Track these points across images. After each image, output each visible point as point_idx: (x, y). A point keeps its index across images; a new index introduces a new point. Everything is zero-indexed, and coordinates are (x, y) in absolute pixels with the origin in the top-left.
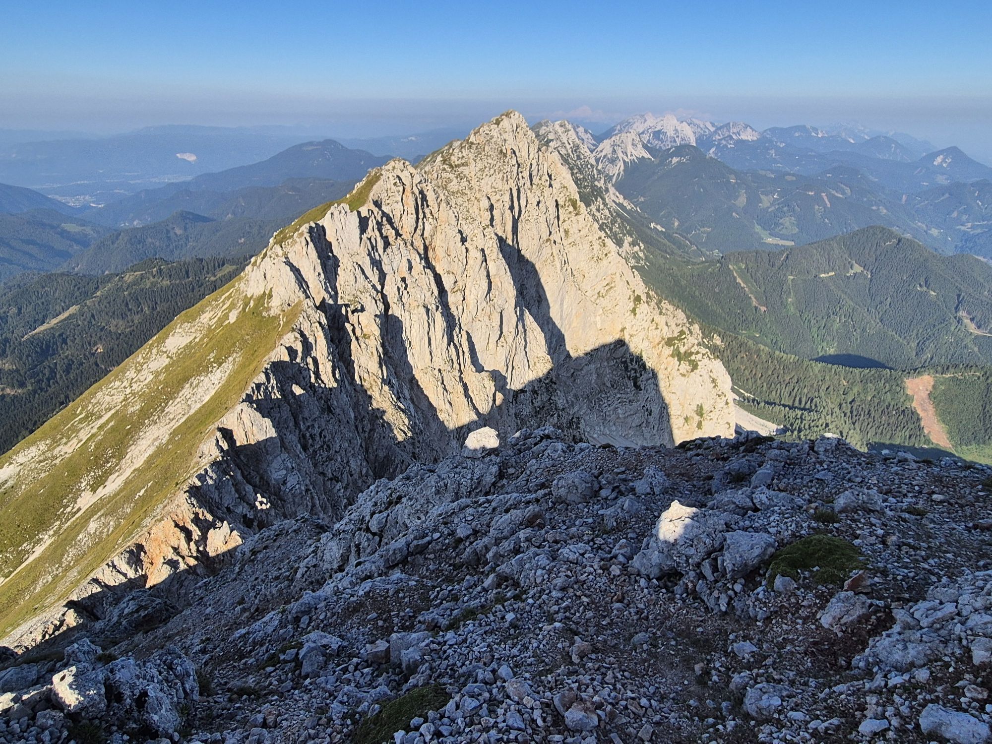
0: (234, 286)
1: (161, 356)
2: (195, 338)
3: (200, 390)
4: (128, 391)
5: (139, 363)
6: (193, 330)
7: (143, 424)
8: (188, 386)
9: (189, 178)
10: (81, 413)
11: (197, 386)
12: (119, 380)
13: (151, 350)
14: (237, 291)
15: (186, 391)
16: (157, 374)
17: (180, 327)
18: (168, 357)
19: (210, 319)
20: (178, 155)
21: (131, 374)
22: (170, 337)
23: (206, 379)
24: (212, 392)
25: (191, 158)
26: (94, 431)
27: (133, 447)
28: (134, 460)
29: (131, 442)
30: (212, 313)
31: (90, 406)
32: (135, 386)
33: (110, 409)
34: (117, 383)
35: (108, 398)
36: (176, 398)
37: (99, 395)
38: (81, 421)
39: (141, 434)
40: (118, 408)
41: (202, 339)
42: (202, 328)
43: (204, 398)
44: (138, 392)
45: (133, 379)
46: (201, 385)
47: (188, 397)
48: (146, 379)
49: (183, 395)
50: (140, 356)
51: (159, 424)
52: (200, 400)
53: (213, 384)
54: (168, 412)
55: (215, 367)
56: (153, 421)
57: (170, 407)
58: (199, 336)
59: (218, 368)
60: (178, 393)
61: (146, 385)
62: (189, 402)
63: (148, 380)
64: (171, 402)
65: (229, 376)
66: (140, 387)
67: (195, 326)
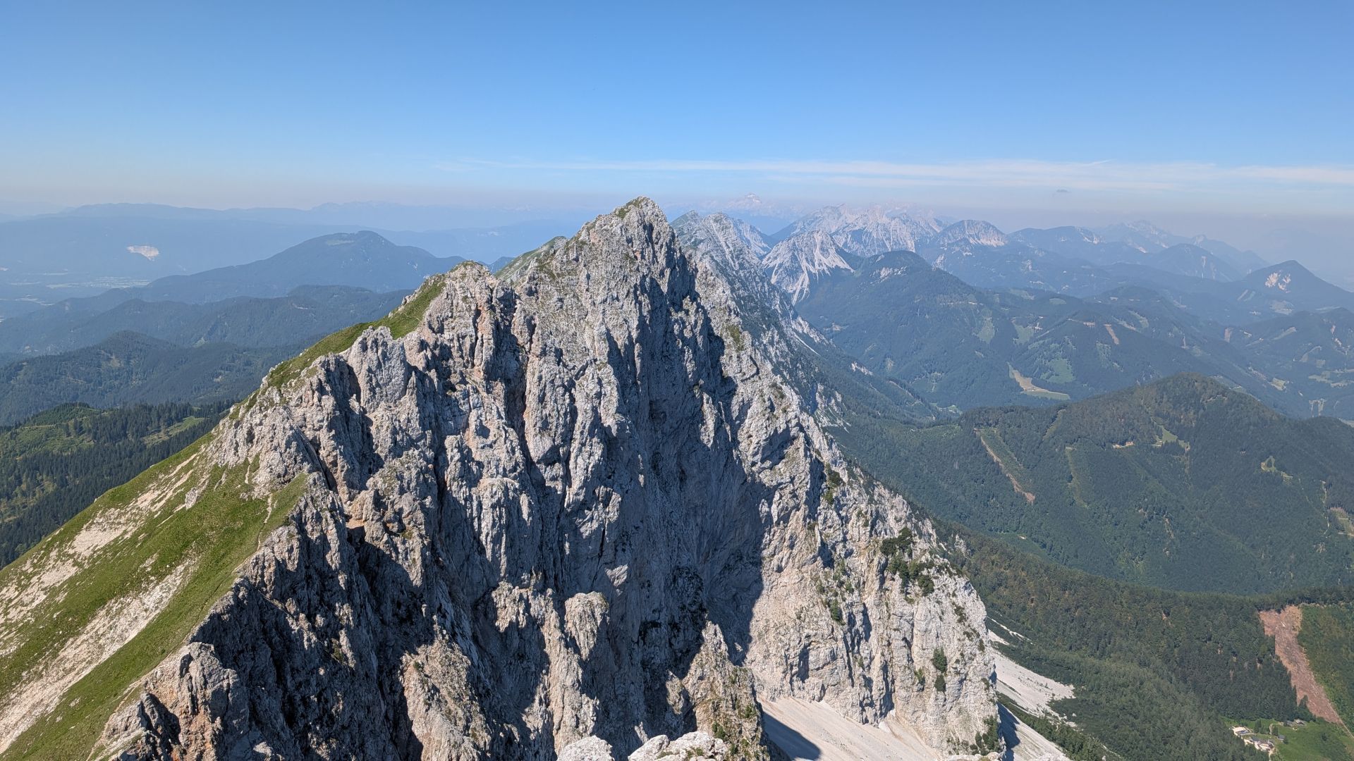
0: (196, 450)
1: (63, 562)
2: (125, 532)
3: (123, 622)
5: (24, 573)
6: (123, 520)
8: (103, 612)
9: (144, 284)
11: (119, 612)
13: (48, 551)
14: (202, 457)
15: (99, 623)
16: (52, 591)
17: (102, 515)
18: (75, 564)
19: (153, 503)
20: (131, 249)
21: (9, 592)
22: (83, 532)
23: (136, 603)
24: (143, 624)
25: (151, 253)
30: (157, 493)
32: (13, 613)
36: (79, 634)
39: (13, 696)
41: (136, 535)
42: (137, 518)
43: (127, 635)
44: (17, 623)
45: (10, 600)
46: (125, 611)
47: (100, 632)
48: (33, 601)
49: (93, 629)
50: (29, 562)
51: (44, 679)
52: (122, 637)
53: (146, 610)
54: (64, 657)
55: (152, 581)
56: (35, 673)
57: (69, 650)
58: (132, 529)
59: (158, 584)
60: (85, 625)
61: (32, 611)
62: (101, 642)
63: (37, 602)
64: (71, 640)
65: (174, 595)
66: (22, 614)
67: (125, 513)
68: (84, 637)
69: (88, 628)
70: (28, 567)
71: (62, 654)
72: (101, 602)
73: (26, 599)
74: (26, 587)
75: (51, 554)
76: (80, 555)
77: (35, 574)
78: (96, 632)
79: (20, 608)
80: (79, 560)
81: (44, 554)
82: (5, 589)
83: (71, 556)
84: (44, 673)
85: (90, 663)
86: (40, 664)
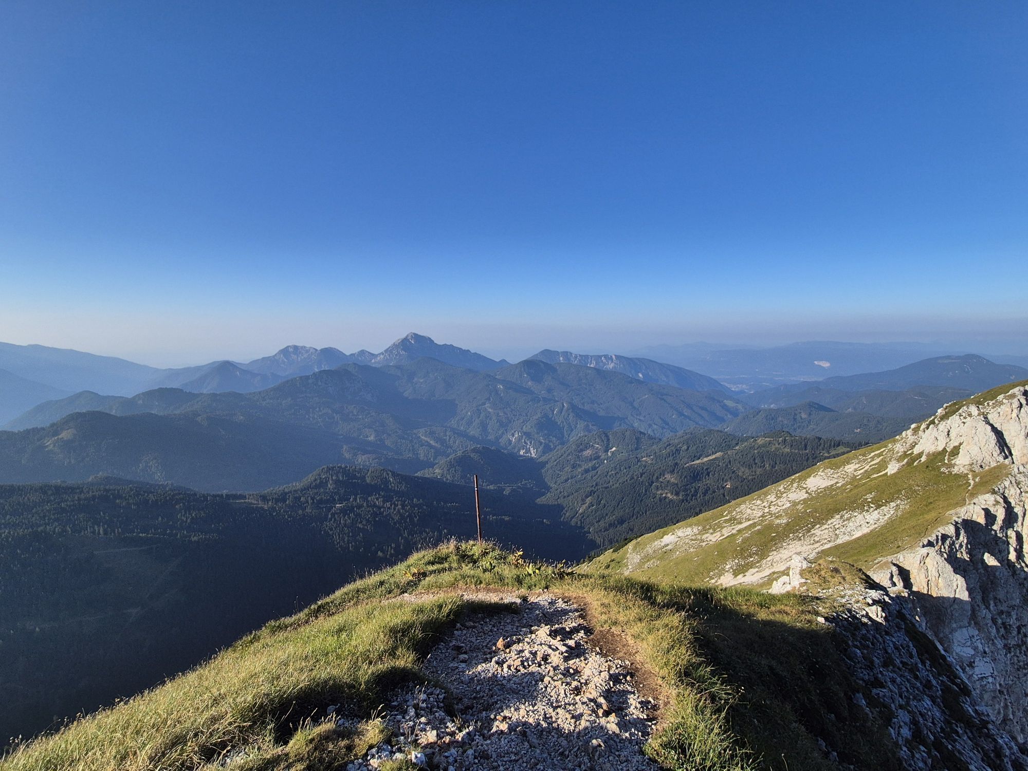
1: (801, 490)
2: (837, 483)
3: (851, 526)
4: (766, 510)
5: (780, 491)
7: (788, 536)
8: (838, 516)
9: (821, 379)
10: (726, 516)
11: (848, 519)
12: (761, 500)
13: (792, 483)
14: (890, 450)
15: (836, 521)
16: (795, 504)
17: (823, 471)
18: (807, 492)
19: (856, 470)
20: (816, 362)
21: (772, 498)
22: (812, 478)
23: (860, 517)
24: (865, 530)
25: (826, 364)
26: (734, 532)
27: (775, 553)
28: (774, 565)
29: (774, 548)
30: (857, 466)
31: (734, 513)
32: (773, 508)
33: (749, 520)
34: (759, 502)
35: (749, 511)
36: (823, 524)
37: (743, 506)
38: (726, 521)
39: (784, 544)
40: (756, 521)
41: (844, 486)
42: (845, 477)
43: (854, 533)
44: (775, 514)
45: (772, 502)
46: (853, 519)
47: (837, 527)
48: (783, 505)
49: (832, 523)
50: (782, 486)
51: (803, 541)
52: (850, 534)
53: (867, 523)
54: (814, 534)
55: (872, 507)
56: (797, 537)
57: (817, 531)
58: (842, 482)
59: (876, 509)
60: (827, 521)
61: (782, 510)
62: (836, 532)
63: (785, 507)
64: (818, 526)
65: (889, 518)
66: (777, 510)
67: (837, 473)
68: (826, 526)
69: (829, 522)
70: (781, 488)
71: (813, 532)
72: (838, 511)
73: (780, 504)
74: (780, 497)
75: (794, 485)
76: (809, 489)
77: (785, 493)
78: (834, 526)
79: (776, 507)
80: (809, 491)
81: (790, 484)
82: (770, 496)
83: (805, 488)
84: (802, 538)
85: (829, 542)
86: (800, 533)
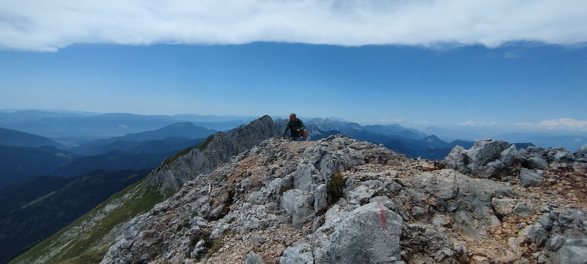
0: (142, 182)
1: (101, 214)
4: (81, 231)
5: (89, 217)
6: (119, 202)
7: (90, 246)
9: (123, 135)
10: (54, 242)
11: (120, 227)
12: (78, 225)
14: (143, 184)
15: (114, 229)
16: (98, 222)
17: (113, 200)
19: (129, 197)
20: (120, 126)
22: (108, 205)
25: (125, 127)
26: (59, 251)
30: (130, 194)
31: (59, 239)
32: (85, 229)
33: (70, 240)
34: (76, 227)
35: (70, 235)
36: (108, 233)
37: (66, 233)
38: (53, 246)
40: (74, 239)
41: (123, 206)
42: (124, 201)
44: (86, 232)
45: (85, 225)
58: (122, 204)
61: (91, 228)
63: (93, 225)
67: (121, 200)
69: (111, 231)
70: (90, 215)
71: (103, 239)
72: (115, 224)
73: (90, 225)
74: (90, 221)
75: (98, 211)
76: (106, 211)
77: (92, 217)
78: (113, 232)
79: (87, 227)
80: (106, 213)
81: (95, 212)
82: (83, 222)
83: (104, 212)
84: (97, 244)
85: (111, 241)
86: (96, 241)
